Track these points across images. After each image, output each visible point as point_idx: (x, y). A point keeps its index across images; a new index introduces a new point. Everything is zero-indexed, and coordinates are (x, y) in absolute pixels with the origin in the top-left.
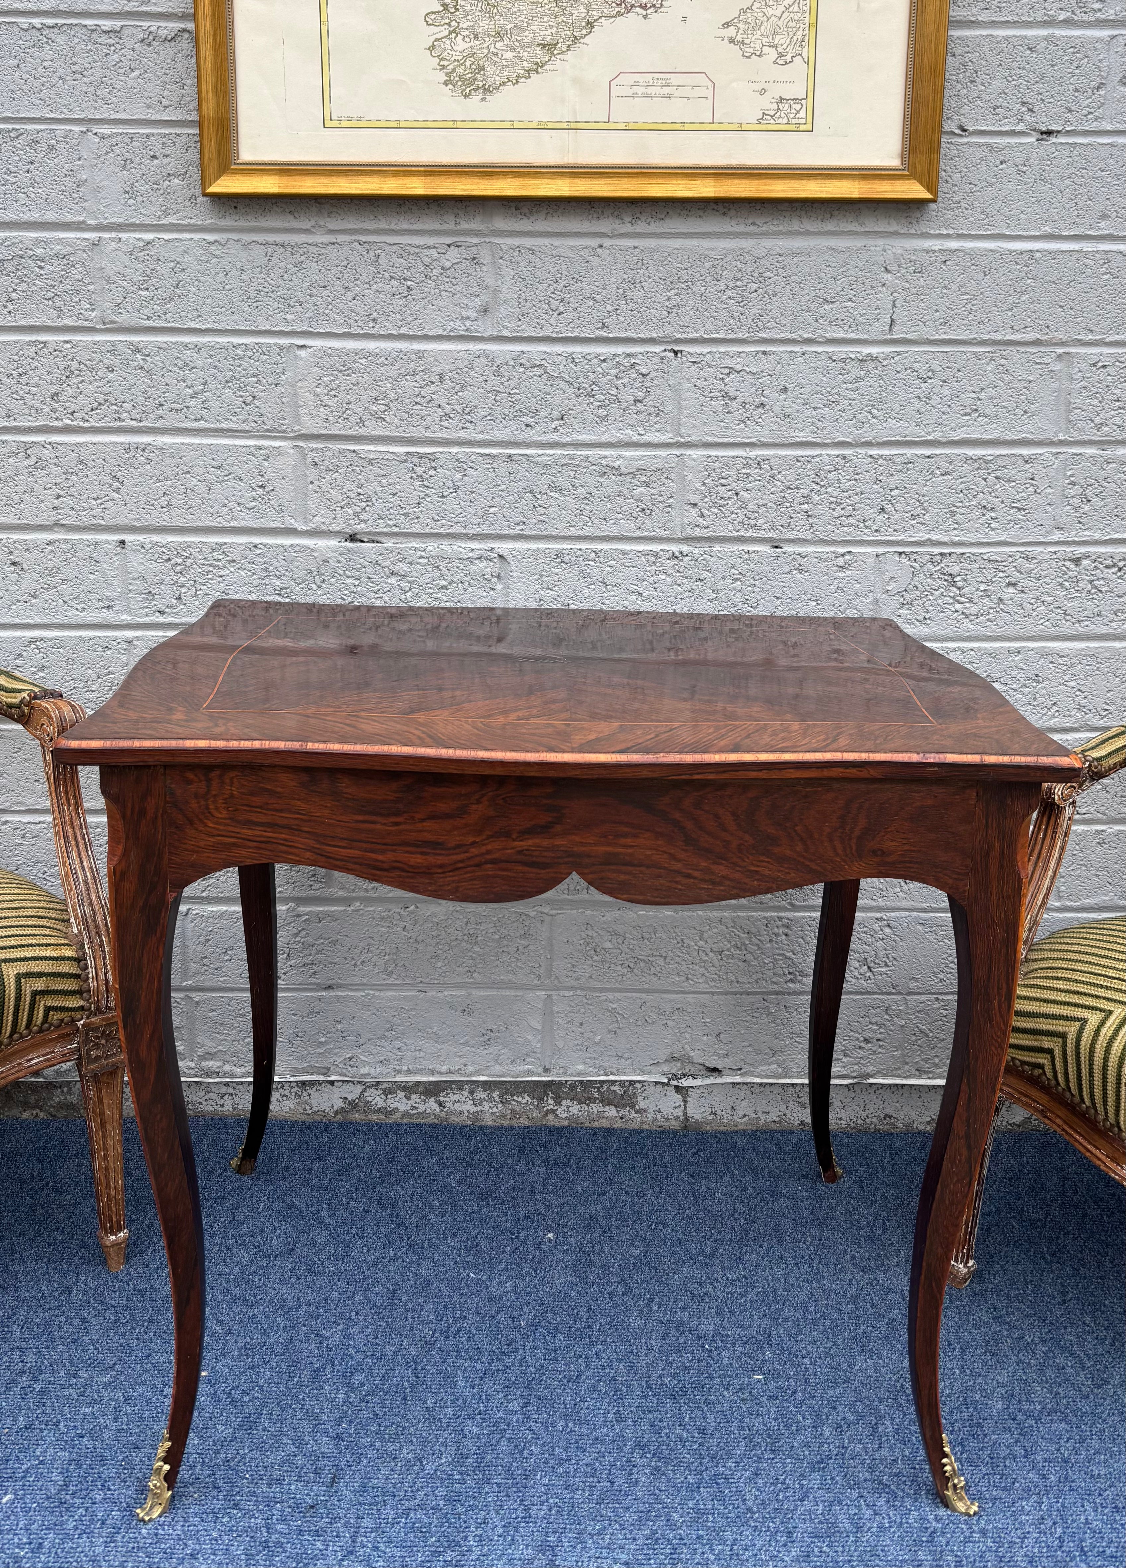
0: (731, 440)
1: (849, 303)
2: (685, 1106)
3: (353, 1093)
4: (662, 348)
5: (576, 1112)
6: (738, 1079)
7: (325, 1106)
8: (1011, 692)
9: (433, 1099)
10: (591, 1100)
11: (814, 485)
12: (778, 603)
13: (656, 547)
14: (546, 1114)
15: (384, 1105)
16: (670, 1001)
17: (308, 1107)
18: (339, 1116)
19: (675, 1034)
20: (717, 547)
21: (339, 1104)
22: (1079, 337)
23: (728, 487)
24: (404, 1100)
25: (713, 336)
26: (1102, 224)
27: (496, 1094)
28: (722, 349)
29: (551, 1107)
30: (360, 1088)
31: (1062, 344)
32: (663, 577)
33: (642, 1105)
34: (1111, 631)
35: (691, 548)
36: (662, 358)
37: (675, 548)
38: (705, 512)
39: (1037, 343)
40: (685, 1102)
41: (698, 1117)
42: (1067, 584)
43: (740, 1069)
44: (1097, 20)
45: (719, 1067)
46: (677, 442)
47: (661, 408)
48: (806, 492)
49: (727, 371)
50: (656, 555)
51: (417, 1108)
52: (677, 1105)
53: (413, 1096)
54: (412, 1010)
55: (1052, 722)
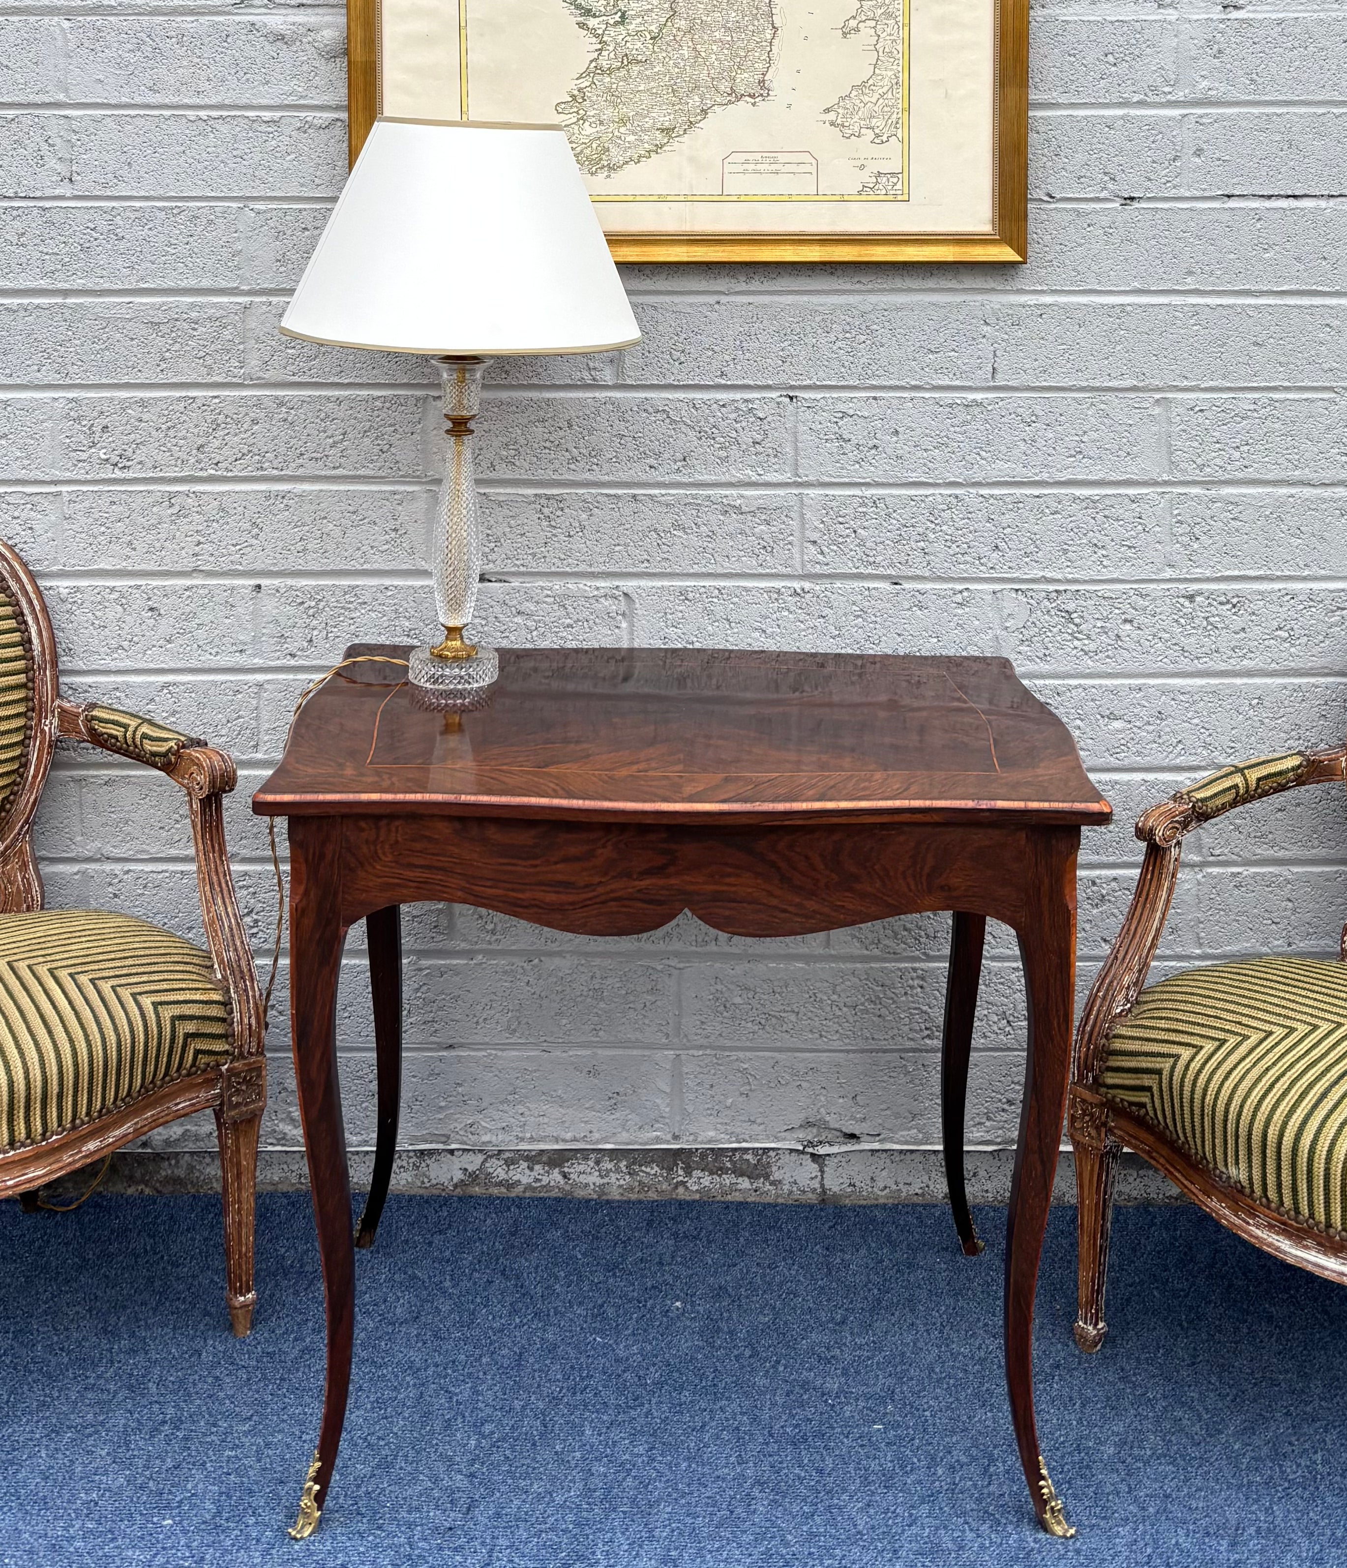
0: (847, 480)
1: (953, 353)
2: (822, 1178)
3: (473, 1162)
4: (778, 394)
5: (707, 1184)
6: (876, 1146)
7: (444, 1179)
8: (1135, 730)
9: (557, 1170)
10: (722, 1170)
11: (929, 524)
12: (900, 640)
13: (777, 584)
14: (676, 1187)
15: (505, 1177)
16: (804, 1060)
17: (426, 1180)
18: (459, 1190)
19: (810, 1097)
20: (838, 584)
21: (458, 1176)
22: (1175, 384)
23: (847, 525)
24: (527, 1171)
25: (825, 383)
26: (1189, 280)
27: (623, 1164)
28: (835, 395)
29: (681, 1178)
30: (480, 1158)
31: (1158, 390)
32: (786, 613)
33: (776, 1175)
34: (1230, 667)
35: (812, 586)
36: (778, 403)
37: (797, 585)
38: (824, 549)
39: (1134, 389)
40: (822, 1172)
41: (836, 1189)
42: (1182, 621)
43: (879, 1135)
44: (1168, 101)
45: (857, 1133)
46: (795, 482)
47: (779, 449)
48: (921, 530)
49: (841, 415)
50: (779, 592)
51: (540, 1180)
52: (813, 1175)
53: (537, 1167)
54: (535, 1071)
55: (1178, 761)
